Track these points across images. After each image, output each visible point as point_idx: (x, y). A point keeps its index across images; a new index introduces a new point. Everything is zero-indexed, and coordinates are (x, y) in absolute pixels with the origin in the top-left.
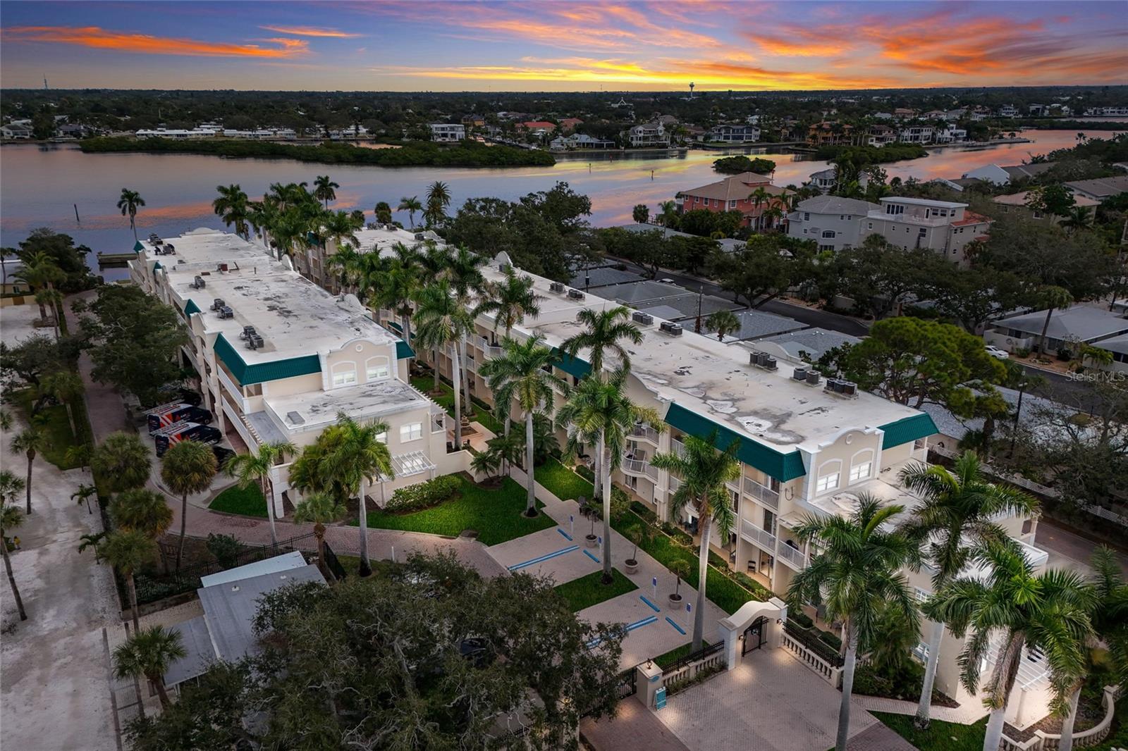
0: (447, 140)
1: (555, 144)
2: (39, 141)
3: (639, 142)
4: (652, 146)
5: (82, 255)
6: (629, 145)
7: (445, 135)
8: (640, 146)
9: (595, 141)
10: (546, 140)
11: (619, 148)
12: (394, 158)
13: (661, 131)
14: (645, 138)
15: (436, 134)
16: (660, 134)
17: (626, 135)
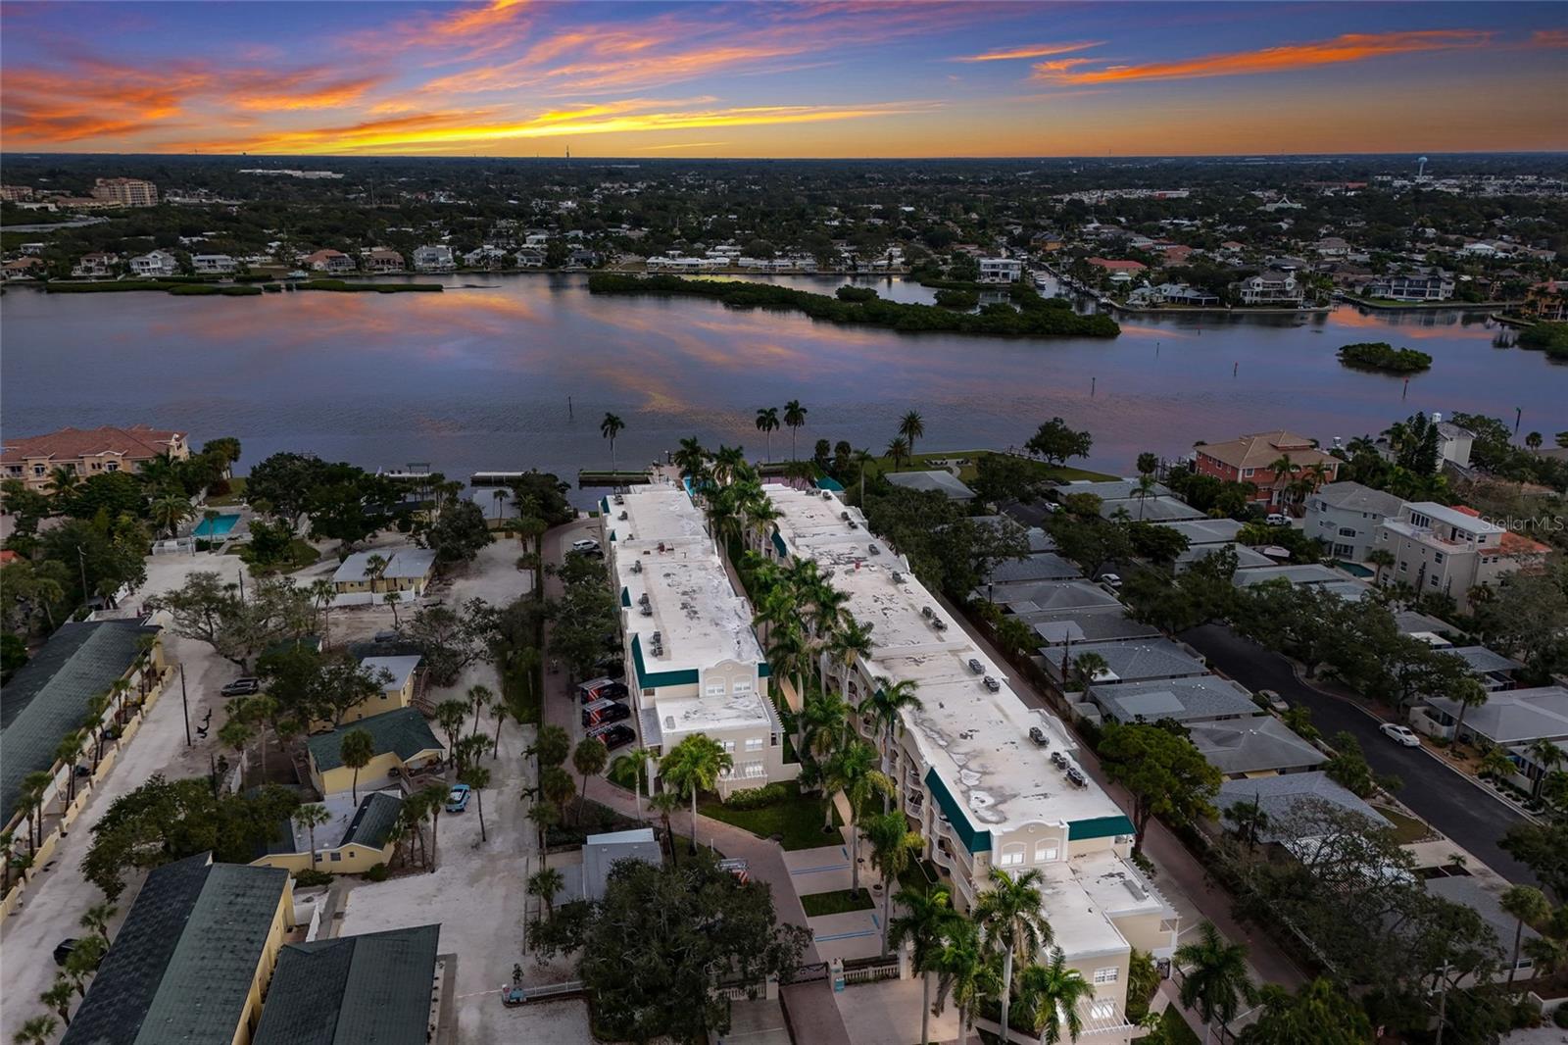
0: (997, 280)
1: (1134, 298)
2: (551, 271)
3: (1255, 299)
4: (1274, 304)
5: (563, 491)
6: (1239, 303)
7: (996, 274)
8: (1255, 304)
9: (1190, 294)
10: (1124, 289)
11: (1224, 306)
12: (914, 322)
13: (1290, 285)
14: (1263, 294)
15: (983, 274)
16: (1288, 288)
17: (1237, 289)
